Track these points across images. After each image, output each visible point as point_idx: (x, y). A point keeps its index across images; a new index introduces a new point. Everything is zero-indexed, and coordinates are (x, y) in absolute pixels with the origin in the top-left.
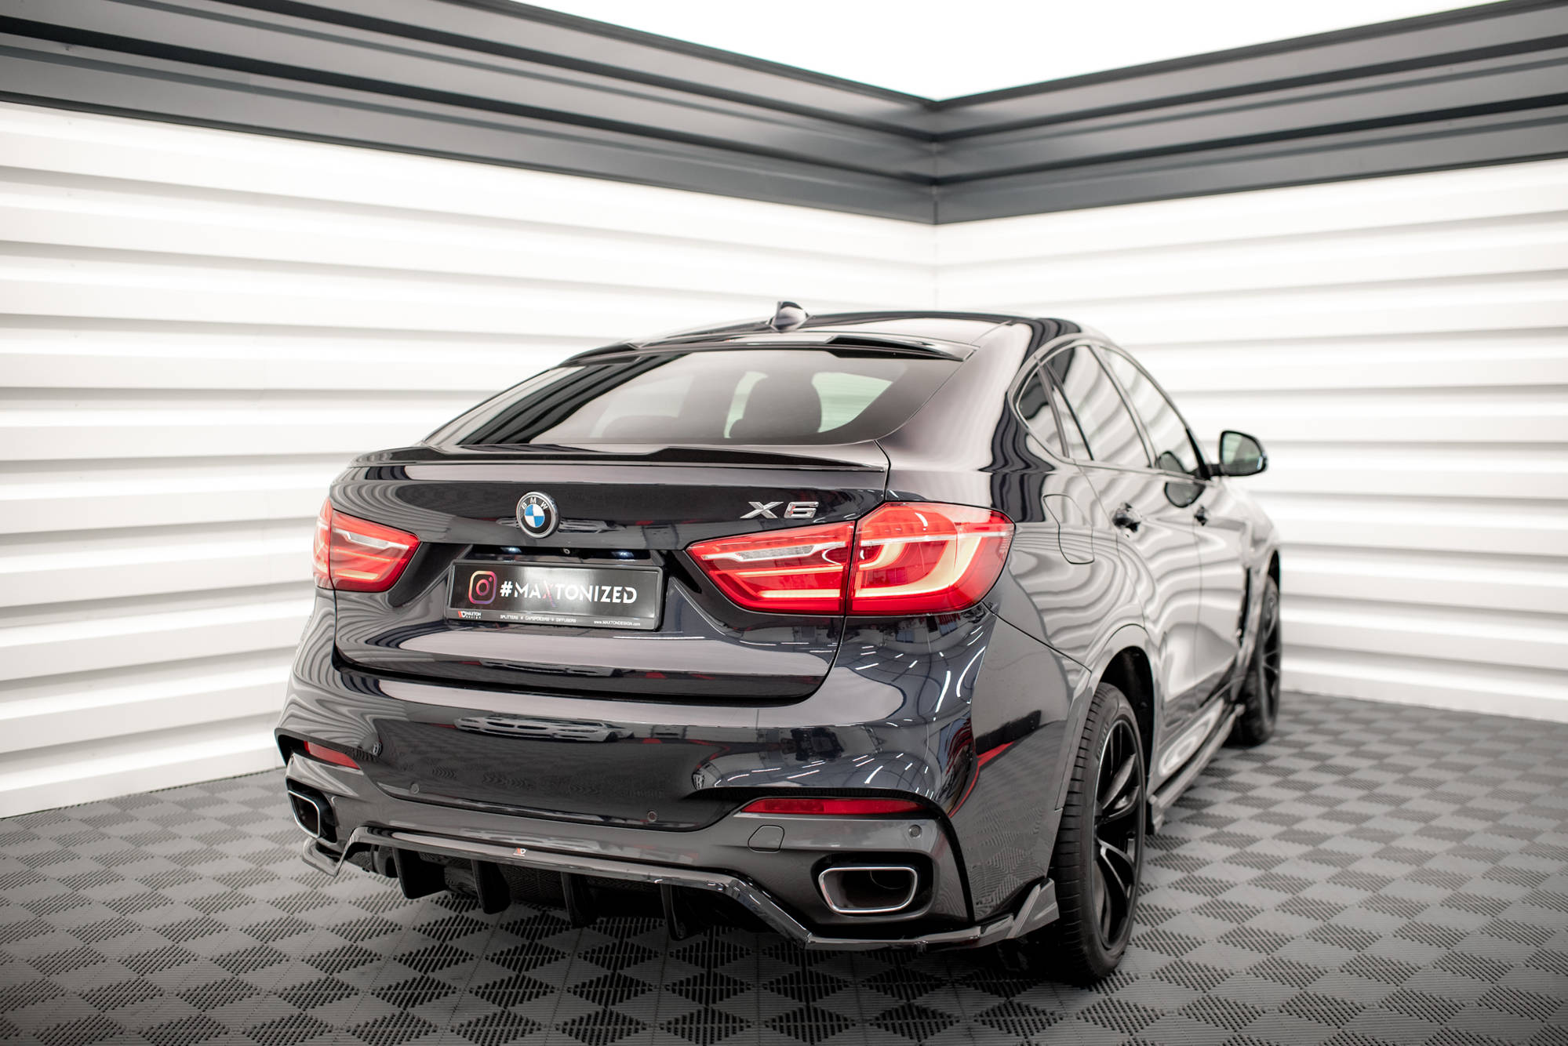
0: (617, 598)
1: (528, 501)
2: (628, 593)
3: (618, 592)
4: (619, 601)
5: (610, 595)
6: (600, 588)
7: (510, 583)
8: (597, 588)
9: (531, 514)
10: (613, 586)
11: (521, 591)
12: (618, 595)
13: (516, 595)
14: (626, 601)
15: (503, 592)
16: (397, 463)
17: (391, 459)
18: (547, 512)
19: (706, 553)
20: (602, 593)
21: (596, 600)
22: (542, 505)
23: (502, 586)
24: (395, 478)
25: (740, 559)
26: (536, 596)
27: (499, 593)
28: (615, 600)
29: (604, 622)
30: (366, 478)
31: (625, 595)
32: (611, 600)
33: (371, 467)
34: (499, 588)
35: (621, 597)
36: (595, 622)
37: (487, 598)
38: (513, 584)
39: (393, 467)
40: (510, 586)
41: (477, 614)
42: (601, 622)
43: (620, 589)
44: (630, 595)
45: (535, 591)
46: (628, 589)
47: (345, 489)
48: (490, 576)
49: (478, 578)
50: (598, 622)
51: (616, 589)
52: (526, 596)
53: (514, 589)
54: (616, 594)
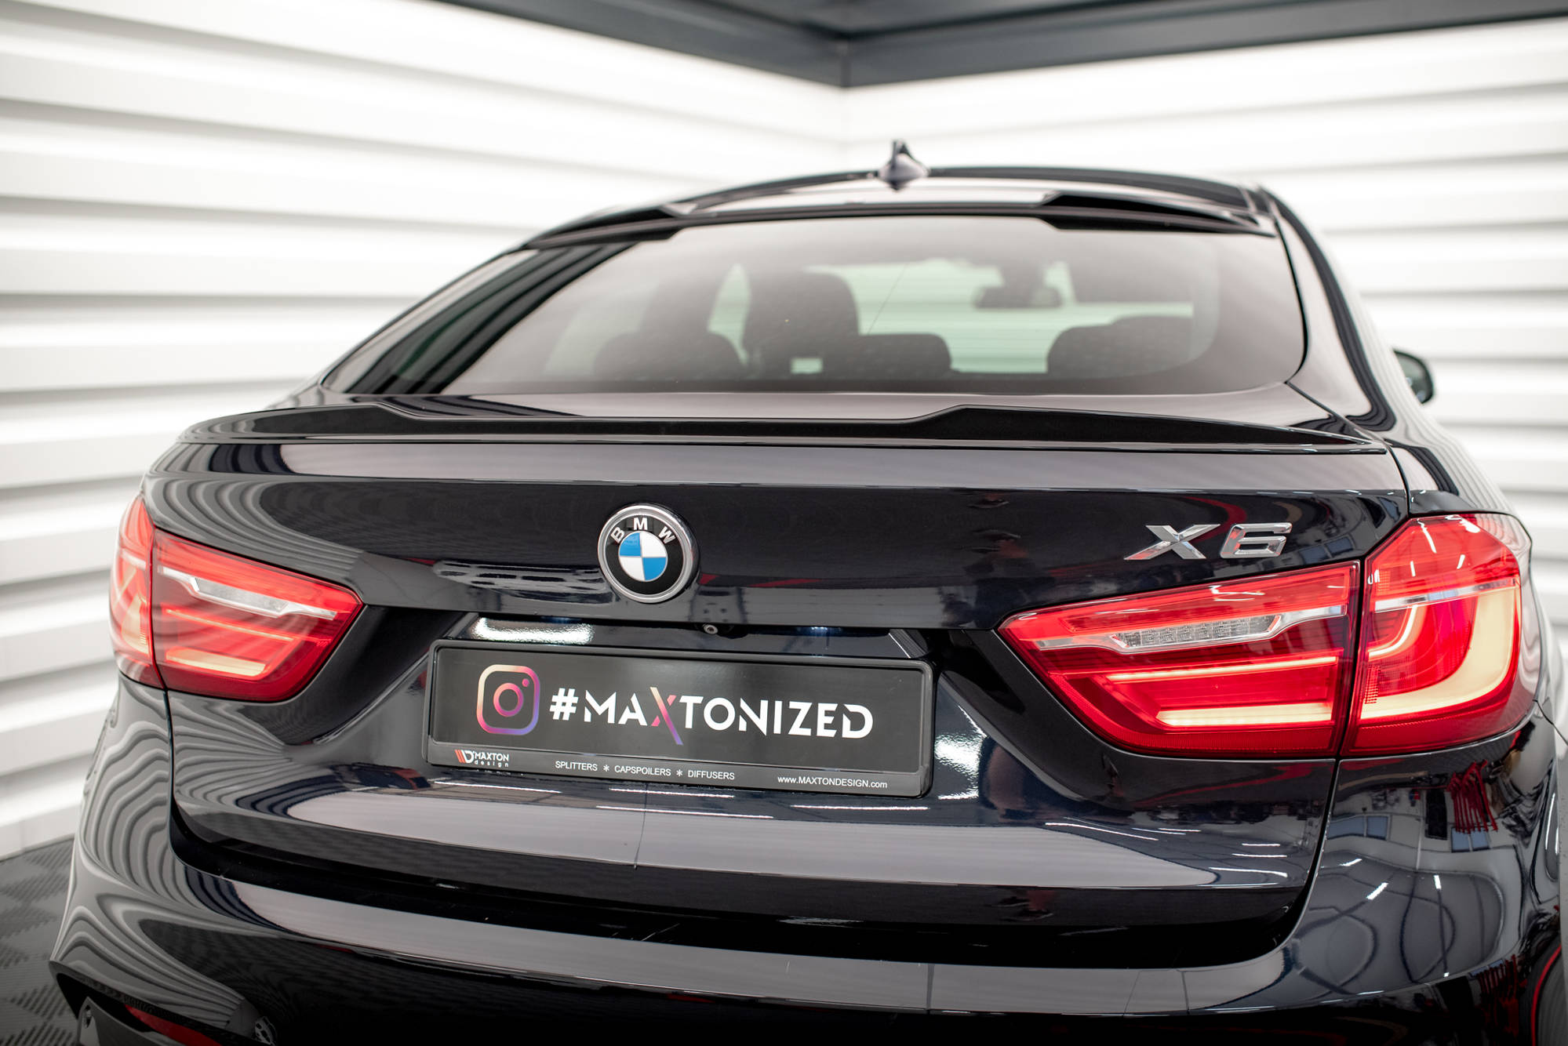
0: (827, 726)
1: (627, 526)
2: (852, 716)
3: (827, 713)
4: (832, 733)
5: (811, 721)
6: (785, 707)
7: (572, 692)
8: (778, 705)
9: (636, 551)
10: (815, 701)
11: (600, 710)
12: (830, 720)
13: (588, 717)
14: (847, 733)
15: (556, 710)
16: (267, 438)
17: (254, 430)
18: (673, 547)
19: (1044, 636)
20: (789, 716)
21: (777, 730)
22: (661, 535)
23: (554, 698)
24: (264, 469)
25: (1123, 647)
26: (637, 721)
27: (546, 715)
28: (821, 732)
29: (803, 780)
30: (211, 468)
31: (846, 722)
32: (814, 730)
33: (220, 446)
34: (548, 702)
35: (837, 725)
36: (780, 780)
37: (523, 720)
38: (580, 694)
39: (260, 446)
40: (572, 698)
41: (501, 758)
42: (793, 780)
43: (833, 707)
44: (857, 722)
45: (632, 710)
46: (852, 708)
47: (167, 486)
48: (523, 675)
49: (495, 680)
50: (787, 780)
51: (823, 707)
52: (611, 720)
53: (582, 705)
54: (823, 720)
